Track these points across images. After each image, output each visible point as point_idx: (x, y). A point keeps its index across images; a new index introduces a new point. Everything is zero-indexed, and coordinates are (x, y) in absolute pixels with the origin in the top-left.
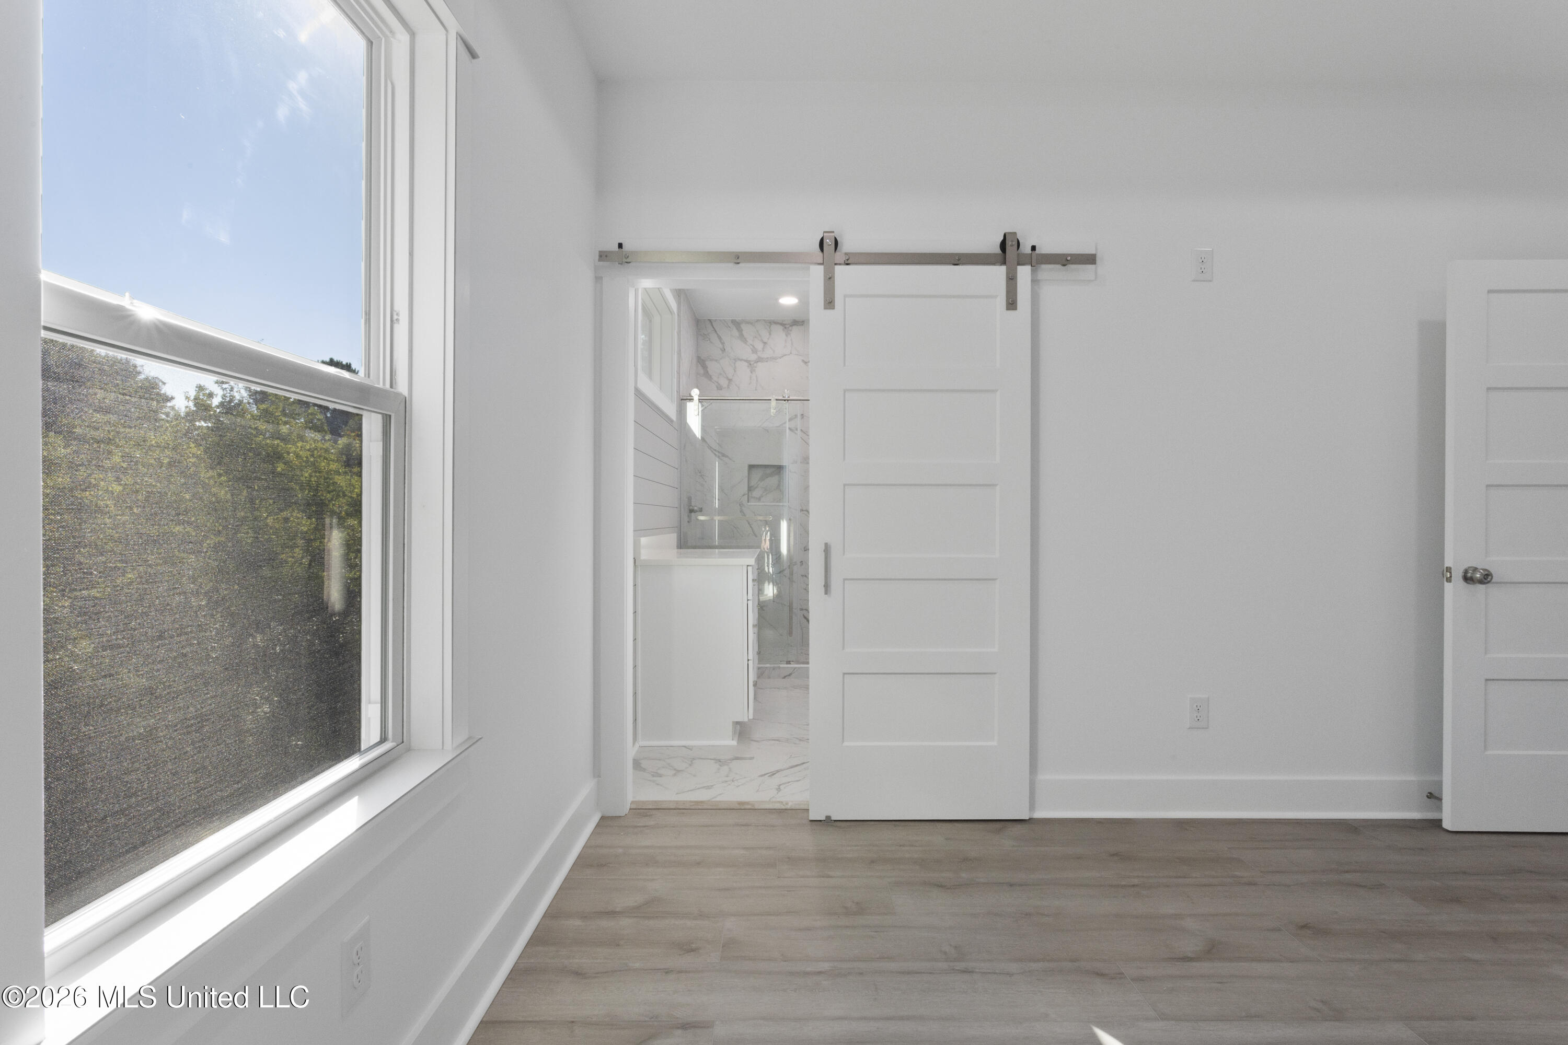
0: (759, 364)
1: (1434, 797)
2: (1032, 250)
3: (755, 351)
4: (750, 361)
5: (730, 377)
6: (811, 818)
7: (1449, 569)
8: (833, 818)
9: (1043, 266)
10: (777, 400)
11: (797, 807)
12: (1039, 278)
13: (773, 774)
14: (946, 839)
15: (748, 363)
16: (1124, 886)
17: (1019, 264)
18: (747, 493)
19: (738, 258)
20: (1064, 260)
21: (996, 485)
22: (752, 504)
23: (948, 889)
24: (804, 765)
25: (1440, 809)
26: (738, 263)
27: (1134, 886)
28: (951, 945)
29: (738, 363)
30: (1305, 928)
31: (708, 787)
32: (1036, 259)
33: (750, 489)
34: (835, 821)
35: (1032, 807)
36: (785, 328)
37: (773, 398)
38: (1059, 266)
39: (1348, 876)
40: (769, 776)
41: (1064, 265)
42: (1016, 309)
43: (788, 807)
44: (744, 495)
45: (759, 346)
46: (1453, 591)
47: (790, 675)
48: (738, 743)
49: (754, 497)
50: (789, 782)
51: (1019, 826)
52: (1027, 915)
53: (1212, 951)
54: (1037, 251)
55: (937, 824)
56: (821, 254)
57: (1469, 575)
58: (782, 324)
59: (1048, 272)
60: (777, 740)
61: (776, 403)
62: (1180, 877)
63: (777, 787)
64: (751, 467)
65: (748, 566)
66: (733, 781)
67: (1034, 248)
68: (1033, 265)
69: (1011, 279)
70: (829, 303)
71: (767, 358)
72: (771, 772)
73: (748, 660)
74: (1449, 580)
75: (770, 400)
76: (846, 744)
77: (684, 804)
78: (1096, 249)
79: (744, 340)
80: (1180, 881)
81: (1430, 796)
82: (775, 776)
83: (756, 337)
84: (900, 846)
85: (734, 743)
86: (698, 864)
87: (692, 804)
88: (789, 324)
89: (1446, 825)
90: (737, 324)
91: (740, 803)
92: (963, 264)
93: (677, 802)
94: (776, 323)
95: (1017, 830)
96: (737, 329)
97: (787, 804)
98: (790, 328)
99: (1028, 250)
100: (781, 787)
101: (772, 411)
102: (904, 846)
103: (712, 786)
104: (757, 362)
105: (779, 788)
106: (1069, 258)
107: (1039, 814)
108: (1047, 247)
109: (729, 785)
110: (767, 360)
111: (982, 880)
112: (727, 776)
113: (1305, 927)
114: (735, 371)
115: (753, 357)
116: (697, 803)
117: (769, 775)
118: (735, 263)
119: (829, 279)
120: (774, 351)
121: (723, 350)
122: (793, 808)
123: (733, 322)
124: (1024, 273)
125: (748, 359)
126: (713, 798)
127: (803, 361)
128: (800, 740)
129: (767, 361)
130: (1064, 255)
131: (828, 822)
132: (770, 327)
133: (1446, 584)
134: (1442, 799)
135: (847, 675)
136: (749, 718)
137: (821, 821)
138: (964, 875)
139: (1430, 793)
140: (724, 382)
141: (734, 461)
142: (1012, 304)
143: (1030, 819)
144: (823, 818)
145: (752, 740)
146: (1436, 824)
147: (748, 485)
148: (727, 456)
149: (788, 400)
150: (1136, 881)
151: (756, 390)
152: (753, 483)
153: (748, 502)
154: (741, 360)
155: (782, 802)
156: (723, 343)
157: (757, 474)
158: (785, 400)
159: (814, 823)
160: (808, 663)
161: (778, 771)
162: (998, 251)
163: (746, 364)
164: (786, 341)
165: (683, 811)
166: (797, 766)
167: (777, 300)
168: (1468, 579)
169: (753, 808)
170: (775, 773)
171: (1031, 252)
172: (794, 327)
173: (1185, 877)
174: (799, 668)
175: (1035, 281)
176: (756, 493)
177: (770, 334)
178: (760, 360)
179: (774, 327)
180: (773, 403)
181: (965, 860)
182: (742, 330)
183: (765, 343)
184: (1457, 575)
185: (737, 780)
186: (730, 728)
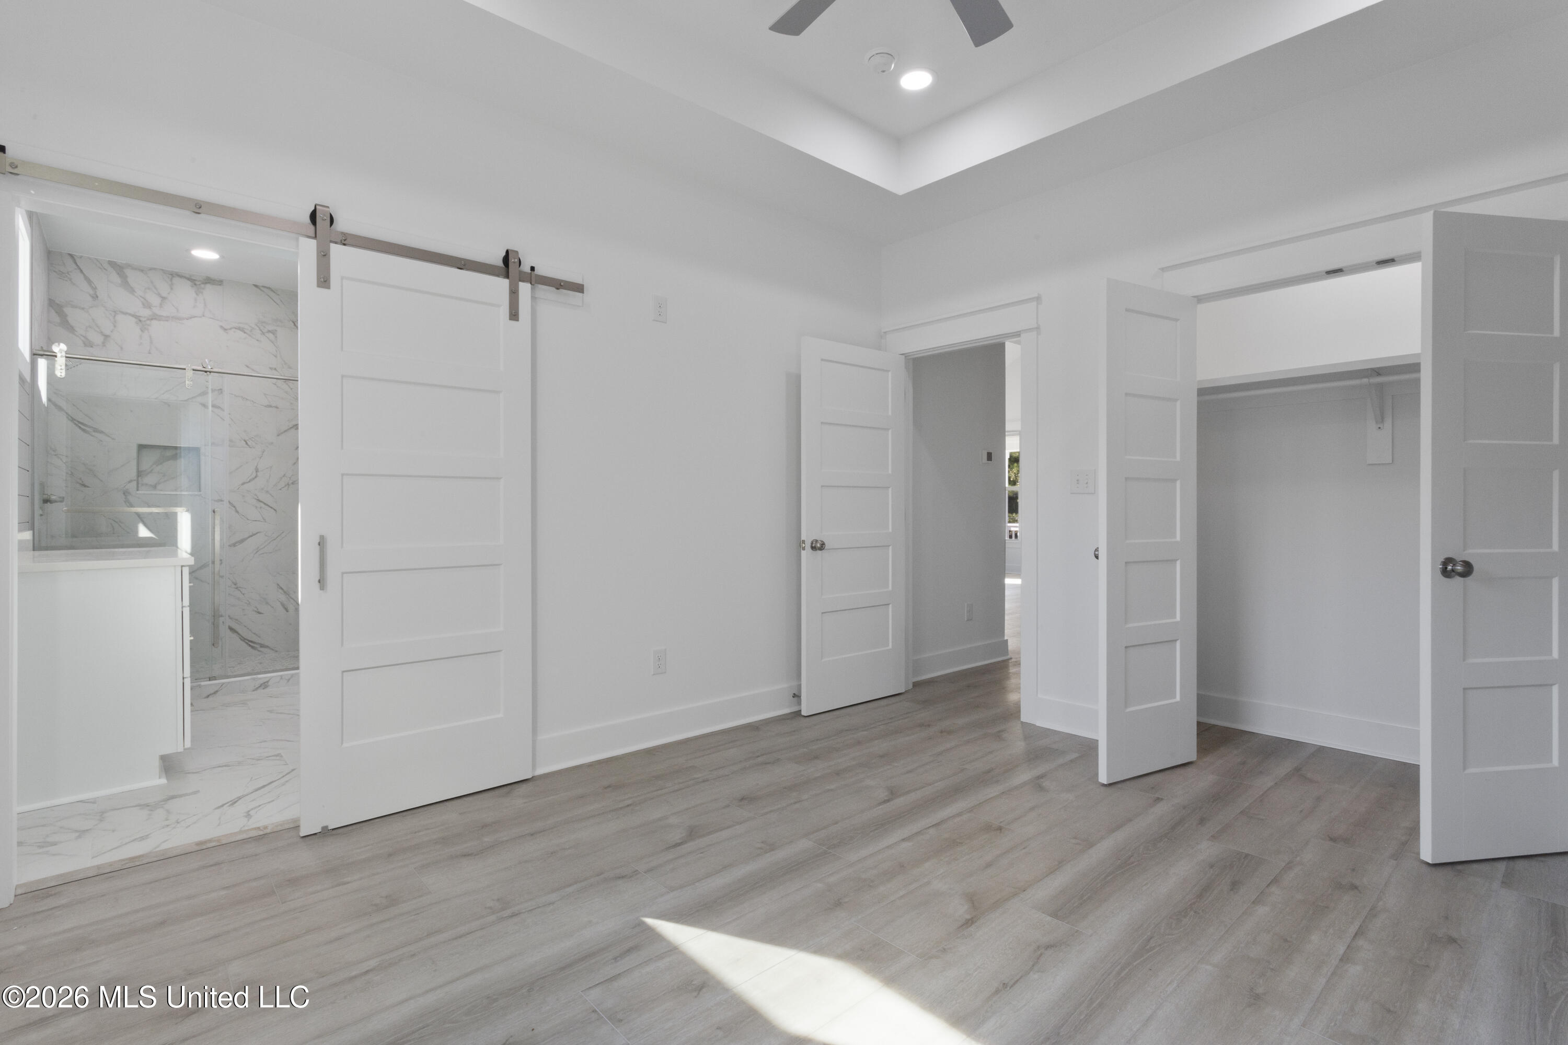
0: (154, 322)
1: (797, 696)
2: (531, 270)
3: (147, 305)
4: (140, 316)
5: (107, 332)
6: (302, 836)
7: (804, 542)
8: (330, 828)
9: (540, 286)
10: (193, 370)
11: (280, 828)
12: (536, 296)
13: (234, 803)
14: (461, 814)
15: (136, 318)
16: (621, 808)
17: (520, 281)
18: (135, 478)
19: (200, 207)
20: (559, 285)
21: (500, 478)
22: (143, 492)
23: (475, 855)
24: (273, 784)
25: (799, 703)
26: (199, 213)
27: (628, 806)
28: (493, 900)
29: (120, 317)
30: (745, 800)
31: (142, 838)
32: (533, 277)
33: (140, 474)
34: (333, 829)
35: (534, 767)
36: (195, 284)
37: (189, 367)
38: (553, 289)
39: (760, 759)
40: (229, 806)
41: (558, 289)
42: (518, 320)
43: (268, 831)
44: (130, 481)
45: (154, 300)
46: (806, 554)
47: (216, 692)
48: (168, 780)
49: (146, 484)
50: (260, 806)
51: (524, 786)
52: (552, 853)
53: (692, 833)
54: (536, 272)
55: (447, 803)
56: (312, 227)
57: (813, 545)
58: (190, 279)
59: (544, 291)
60: (225, 766)
61: (193, 373)
62: (658, 790)
63: (245, 814)
64: (141, 447)
65: (182, 566)
66: (178, 823)
67: (533, 269)
68: (532, 283)
69: (514, 293)
70: (324, 281)
71: (168, 317)
72: (231, 801)
73: (183, 678)
74: (804, 549)
75: (185, 369)
76: (345, 745)
77: (111, 865)
78: (583, 280)
79: (132, 291)
80: (659, 792)
81: (795, 696)
82: (236, 804)
83: (149, 289)
84: (416, 833)
85: (163, 781)
86: (163, 923)
87: (124, 863)
88: (200, 281)
89: (804, 713)
90: (119, 268)
91: (199, 844)
92: (468, 269)
93: (98, 867)
94: (180, 276)
95: (523, 789)
96: (118, 274)
97: (266, 827)
98: (203, 286)
99: (528, 270)
100: (250, 813)
101: (187, 382)
102: (419, 831)
103: (147, 835)
104: (152, 319)
105: (249, 815)
106: (562, 284)
107: (540, 771)
108: (543, 270)
109: (174, 828)
110: (167, 319)
111: (505, 839)
112: (167, 820)
113: (742, 799)
114: (115, 326)
115: (145, 313)
116: (132, 859)
117: (228, 804)
118: (194, 212)
119: (323, 256)
120: (178, 310)
121: (95, 297)
122: (275, 830)
123: (112, 264)
124: (525, 288)
125: (138, 314)
126: (155, 848)
127: (221, 327)
128: (258, 760)
129: (167, 321)
130: (559, 280)
131: (326, 833)
132: (171, 280)
133: (802, 552)
134: (800, 696)
135: (346, 673)
136: (186, 747)
137: (315, 834)
138: (486, 839)
139: (794, 694)
140: (96, 339)
141: (113, 439)
142: (514, 315)
143: (533, 777)
144: (319, 830)
145: (189, 773)
146: (798, 714)
147: (138, 469)
148: (101, 432)
149: (210, 372)
150: (629, 802)
151: (150, 353)
152: (145, 466)
153: (138, 490)
154: (126, 314)
155: (259, 828)
156: (95, 289)
157: (149, 459)
158: (206, 372)
159: (307, 839)
160: (298, 668)
161: (240, 798)
162: (500, 263)
163: (134, 320)
164: (196, 300)
165: (110, 874)
166: (264, 786)
167: (188, 251)
168: (813, 548)
169: (219, 844)
170: (238, 801)
171: (530, 272)
172: (208, 286)
173: (662, 789)
174: (229, 683)
175: (534, 298)
176: (149, 479)
177: (172, 289)
178: (155, 317)
179: (176, 280)
180: (189, 373)
181: (485, 826)
182: (126, 277)
183: (164, 298)
184: (808, 545)
185: (184, 820)
186: (156, 763)
